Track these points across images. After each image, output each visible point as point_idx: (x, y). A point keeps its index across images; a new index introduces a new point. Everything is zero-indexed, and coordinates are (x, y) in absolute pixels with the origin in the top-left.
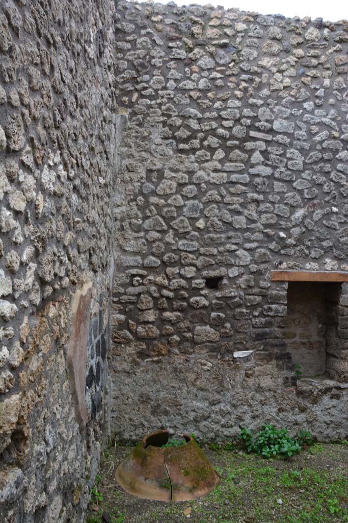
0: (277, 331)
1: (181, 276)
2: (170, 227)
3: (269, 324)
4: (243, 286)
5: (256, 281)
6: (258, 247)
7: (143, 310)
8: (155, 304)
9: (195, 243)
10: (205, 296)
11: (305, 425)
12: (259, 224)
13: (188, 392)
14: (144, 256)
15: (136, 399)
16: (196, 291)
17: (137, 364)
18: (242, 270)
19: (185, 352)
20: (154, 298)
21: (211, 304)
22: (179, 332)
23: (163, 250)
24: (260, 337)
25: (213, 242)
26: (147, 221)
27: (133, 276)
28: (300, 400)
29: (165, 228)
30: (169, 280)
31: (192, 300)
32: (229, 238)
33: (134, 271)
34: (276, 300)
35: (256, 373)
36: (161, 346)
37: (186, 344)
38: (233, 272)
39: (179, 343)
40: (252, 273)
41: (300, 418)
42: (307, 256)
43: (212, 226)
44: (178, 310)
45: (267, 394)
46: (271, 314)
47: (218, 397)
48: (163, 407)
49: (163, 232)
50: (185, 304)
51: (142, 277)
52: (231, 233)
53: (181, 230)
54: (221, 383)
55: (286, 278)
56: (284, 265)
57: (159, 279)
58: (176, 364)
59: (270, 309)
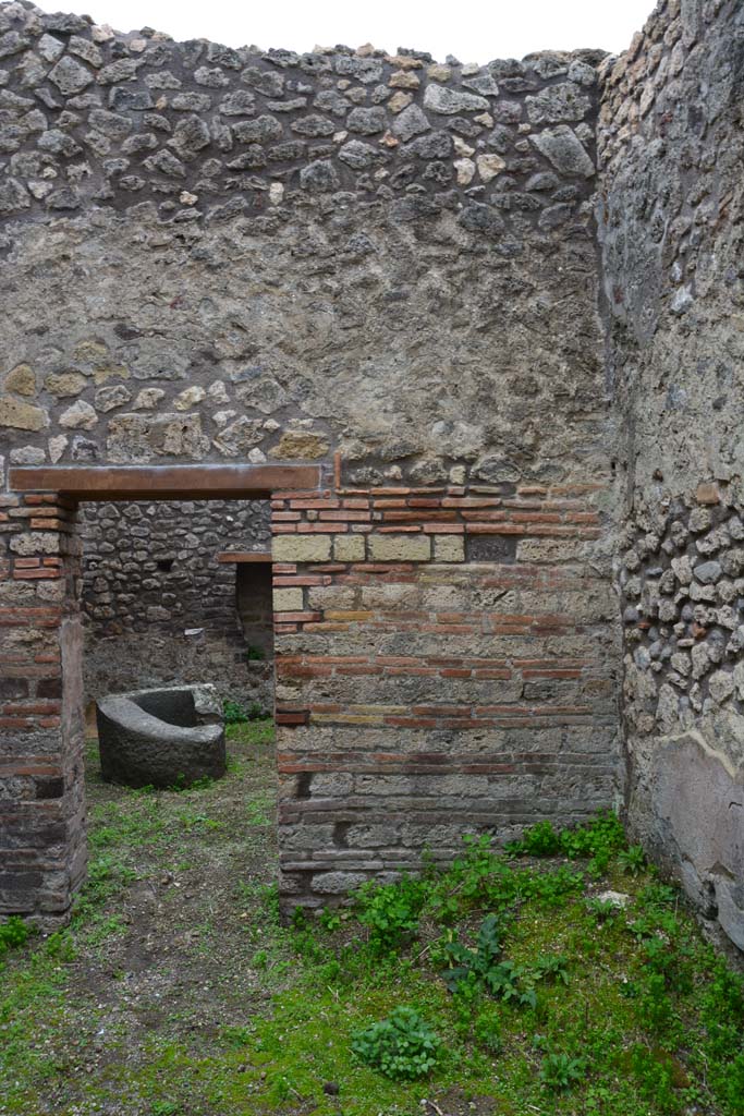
0: (227, 610)
1: (134, 560)
2: (123, 514)
3: (218, 603)
4: (192, 568)
5: (205, 563)
6: (206, 531)
7: (98, 593)
8: (111, 587)
9: (146, 529)
10: (156, 578)
11: (258, 700)
12: (206, 509)
13: (143, 669)
14: (99, 543)
15: (94, 675)
16: (148, 574)
17: (95, 643)
18: (191, 553)
19: (139, 631)
20: (109, 581)
21: (162, 585)
22: (133, 613)
23: (116, 536)
24: (209, 615)
25: (162, 528)
26: (101, 510)
27: (90, 561)
28: (252, 676)
29: (118, 515)
30: (123, 564)
31: (144, 582)
32: (178, 523)
33: (90, 557)
34: (224, 580)
35: (208, 650)
36: (117, 626)
37: (141, 623)
38: (183, 555)
39: (133, 623)
40: (201, 555)
41: (253, 693)
42: (254, 538)
43: (162, 512)
44: (131, 592)
45: (219, 670)
46: (219, 593)
47: (171, 673)
48: (119, 683)
49: (117, 520)
50: (138, 586)
51: (98, 561)
52: (180, 519)
53: (133, 517)
54: (173, 659)
55: (233, 559)
56: (232, 547)
57: (113, 563)
58: (131, 643)
59: (219, 589)
